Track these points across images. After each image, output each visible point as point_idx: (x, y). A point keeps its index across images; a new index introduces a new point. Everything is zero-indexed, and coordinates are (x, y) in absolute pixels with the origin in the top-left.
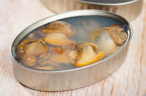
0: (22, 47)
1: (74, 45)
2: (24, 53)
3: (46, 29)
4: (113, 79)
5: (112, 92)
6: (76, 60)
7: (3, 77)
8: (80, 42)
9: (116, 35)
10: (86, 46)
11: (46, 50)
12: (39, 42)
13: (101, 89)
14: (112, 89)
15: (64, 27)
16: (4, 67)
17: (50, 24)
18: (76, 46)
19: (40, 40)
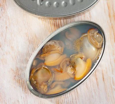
0: (33, 78)
1: (67, 61)
2: (37, 83)
3: (43, 54)
4: (101, 67)
5: (103, 79)
6: (74, 74)
7: (26, 94)
8: (71, 57)
9: (94, 40)
10: (77, 59)
11: (51, 74)
12: (42, 68)
13: (96, 79)
14: (103, 76)
15: (55, 47)
16: (23, 85)
17: (44, 47)
18: (70, 62)
19: (43, 66)
